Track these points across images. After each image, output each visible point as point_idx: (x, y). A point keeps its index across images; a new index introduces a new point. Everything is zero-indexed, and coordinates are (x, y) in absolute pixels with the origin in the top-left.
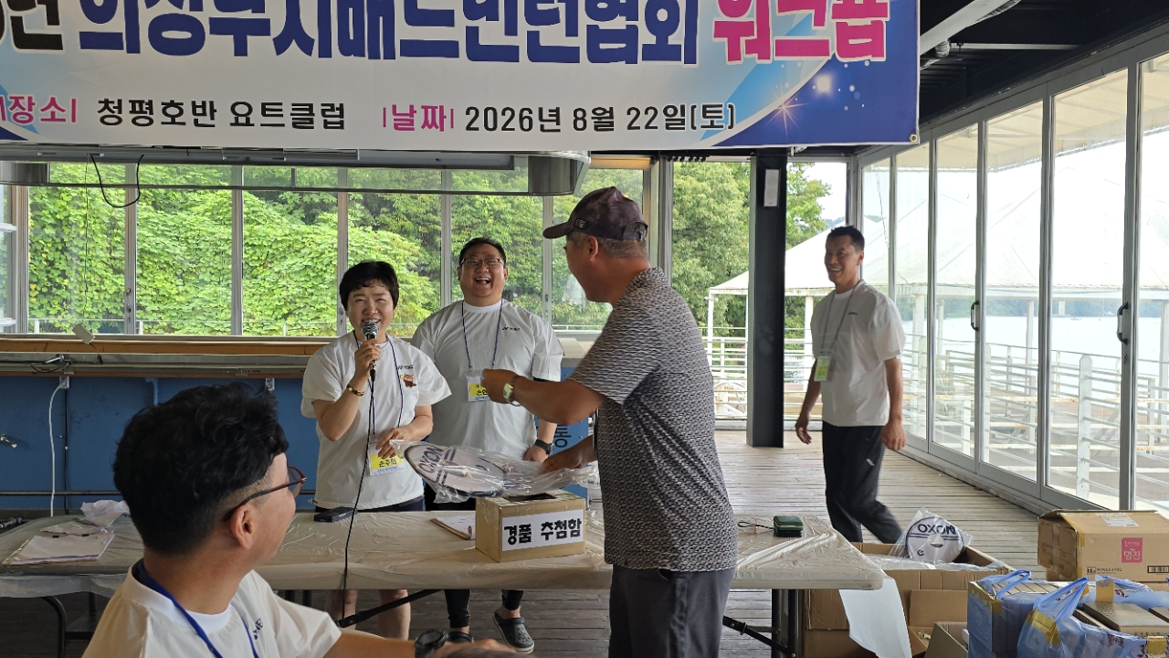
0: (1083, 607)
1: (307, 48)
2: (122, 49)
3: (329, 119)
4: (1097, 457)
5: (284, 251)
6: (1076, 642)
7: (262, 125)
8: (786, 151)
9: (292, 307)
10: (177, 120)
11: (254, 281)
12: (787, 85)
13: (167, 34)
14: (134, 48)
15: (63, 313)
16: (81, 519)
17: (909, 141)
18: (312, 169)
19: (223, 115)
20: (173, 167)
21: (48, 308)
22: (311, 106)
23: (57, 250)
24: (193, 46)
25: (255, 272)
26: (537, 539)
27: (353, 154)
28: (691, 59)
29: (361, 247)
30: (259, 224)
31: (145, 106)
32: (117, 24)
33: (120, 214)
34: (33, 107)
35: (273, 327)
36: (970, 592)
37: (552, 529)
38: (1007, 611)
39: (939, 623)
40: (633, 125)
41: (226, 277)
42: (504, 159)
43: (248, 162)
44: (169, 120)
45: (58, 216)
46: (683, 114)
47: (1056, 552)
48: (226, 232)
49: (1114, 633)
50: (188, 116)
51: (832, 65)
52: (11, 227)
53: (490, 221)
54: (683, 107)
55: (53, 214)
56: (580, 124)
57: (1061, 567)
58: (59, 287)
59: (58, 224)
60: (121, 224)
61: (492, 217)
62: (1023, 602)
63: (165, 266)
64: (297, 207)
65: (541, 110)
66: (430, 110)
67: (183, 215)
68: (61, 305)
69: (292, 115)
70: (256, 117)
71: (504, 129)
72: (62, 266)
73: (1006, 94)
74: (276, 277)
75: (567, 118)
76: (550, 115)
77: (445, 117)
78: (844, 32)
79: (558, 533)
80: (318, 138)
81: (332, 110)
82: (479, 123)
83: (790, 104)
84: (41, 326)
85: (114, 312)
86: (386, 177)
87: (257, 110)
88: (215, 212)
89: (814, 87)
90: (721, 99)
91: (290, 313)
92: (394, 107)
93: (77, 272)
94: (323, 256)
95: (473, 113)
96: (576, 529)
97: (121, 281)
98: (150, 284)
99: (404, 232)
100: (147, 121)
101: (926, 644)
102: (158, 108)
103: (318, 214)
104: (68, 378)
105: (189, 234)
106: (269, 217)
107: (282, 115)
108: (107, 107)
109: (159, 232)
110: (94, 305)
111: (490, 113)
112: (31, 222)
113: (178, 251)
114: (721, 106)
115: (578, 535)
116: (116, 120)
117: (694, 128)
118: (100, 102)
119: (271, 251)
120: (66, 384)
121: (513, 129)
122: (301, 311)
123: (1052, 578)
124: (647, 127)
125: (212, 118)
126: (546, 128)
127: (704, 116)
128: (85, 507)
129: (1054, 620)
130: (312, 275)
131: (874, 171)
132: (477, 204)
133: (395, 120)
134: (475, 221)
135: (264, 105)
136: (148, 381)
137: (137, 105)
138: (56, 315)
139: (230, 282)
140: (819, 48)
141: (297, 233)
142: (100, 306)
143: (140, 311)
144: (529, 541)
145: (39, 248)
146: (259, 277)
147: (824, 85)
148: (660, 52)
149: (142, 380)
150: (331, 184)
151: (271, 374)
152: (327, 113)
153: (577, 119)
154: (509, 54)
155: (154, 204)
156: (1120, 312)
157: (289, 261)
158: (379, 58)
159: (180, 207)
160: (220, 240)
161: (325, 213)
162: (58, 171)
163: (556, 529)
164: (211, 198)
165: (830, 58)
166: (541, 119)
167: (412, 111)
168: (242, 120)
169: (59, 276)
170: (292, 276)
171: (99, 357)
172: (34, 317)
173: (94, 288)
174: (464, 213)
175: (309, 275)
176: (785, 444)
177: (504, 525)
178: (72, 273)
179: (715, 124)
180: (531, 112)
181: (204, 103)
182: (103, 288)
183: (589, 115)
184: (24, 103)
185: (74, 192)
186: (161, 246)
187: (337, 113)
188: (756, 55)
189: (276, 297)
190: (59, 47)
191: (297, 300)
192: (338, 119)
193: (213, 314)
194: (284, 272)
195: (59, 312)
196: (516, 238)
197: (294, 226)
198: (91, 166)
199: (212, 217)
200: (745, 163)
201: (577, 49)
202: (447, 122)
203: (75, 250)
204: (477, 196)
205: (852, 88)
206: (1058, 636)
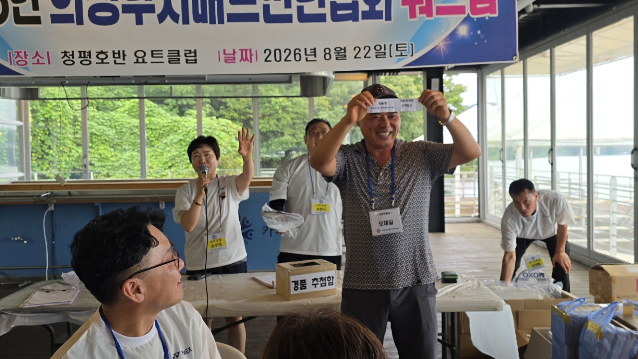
0: (616, 318)
1: (175, 18)
2: (74, 22)
3: (189, 58)
4: (620, 234)
5: (168, 132)
6: (612, 337)
7: (152, 62)
8: (443, 68)
9: (173, 162)
10: (105, 61)
11: (152, 148)
12: (443, 31)
13: (98, 14)
14: (80, 22)
15: (50, 169)
16: (62, 281)
17: (513, 60)
18: (182, 87)
19: (130, 58)
20: (107, 88)
21: (42, 166)
22: (178, 51)
23: (46, 134)
24: (113, 20)
25: (153, 143)
26: (310, 288)
27: (203, 77)
28: (388, 18)
29: (210, 128)
30: (154, 117)
31: (86, 54)
32: (71, 9)
33: (79, 114)
34: (27, 57)
35: (163, 173)
36: (552, 311)
37: (318, 281)
38: (573, 321)
39: (535, 328)
40: (357, 56)
41: (137, 146)
42: (286, 78)
43: (147, 83)
44: (100, 61)
45: (46, 116)
46: (385, 49)
47: (599, 287)
48: (136, 122)
49: (634, 332)
50: (110, 59)
51: (467, 19)
52: (20, 123)
53: (280, 111)
54: (385, 45)
55: (43, 115)
56: (328, 57)
57: (602, 295)
58: (48, 154)
59: (46, 120)
60: (80, 119)
61: (281, 110)
62: (583, 316)
63: (104, 141)
64: (174, 107)
65: (306, 49)
66: (244, 52)
67: (112, 113)
68: (49, 164)
69: (168, 56)
70: (148, 58)
71: (285, 60)
72: (48, 143)
73: (565, 33)
74: (164, 146)
75: (320, 53)
76: (311, 52)
77: (253, 55)
79: (321, 284)
80: (183, 69)
81: (190, 53)
82: (272, 57)
83: (445, 42)
84: (38, 176)
85: (78, 167)
86: (222, 89)
87: (149, 54)
88: (130, 111)
89: (458, 32)
90: (406, 40)
91: (173, 165)
92: (224, 50)
93: (57, 146)
94: (190, 134)
95: (268, 52)
96: (331, 281)
97: (80, 150)
98: (97, 152)
99: (233, 119)
100: (88, 62)
101: (528, 340)
102: (94, 55)
103: (185, 111)
104: (53, 205)
105: (116, 124)
106: (159, 113)
107: (162, 57)
108: (65, 55)
109: (100, 123)
110: (67, 163)
111: (278, 52)
112: (30, 120)
113: (111, 133)
114: (406, 44)
115: (333, 284)
116: (71, 63)
117: (391, 56)
118: (62, 52)
119: (161, 132)
120: (52, 208)
121: (290, 61)
122: (178, 164)
123: (598, 301)
124: (365, 57)
125: (124, 59)
126: (308, 59)
127: (397, 50)
128: (63, 275)
129: (600, 326)
130: (184, 144)
131: (492, 78)
132: (273, 103)
133: (225, 57)
134: (272, 112)
135: (152, 51)
136: (96, 205)
137: (82, 54)
138: (46, 170)
139: (139, 149)
140: (460, 10)
141: (175, 121)
142: (70, 164)
143: (92, 167)
144: (305, 288)
145: (36, 133)
146: (155, 146)
147: (463, 31)
148: (371, 14)
149: (92, 204)
150: (192, 94)
151: (162, 199)
152: (188, 55)
153: (326, 54)
154: (287, 19)
155: (98, 108)
156: (632, 153)
157: (171, 137)
158: (215, 23)
159: (111, 109)
160: (134, 126)
161: (190, 110)
162: (44, 92)
163: (320, 281)
164: (128, 104)
165: (466, 15)
166: (306, 54)
167: (234, 53)
168: (140, 60)
169: (47, 149)
170: (173, 145)
171: (69, 193)
172: (35, 171)
173: (66, 155)
174: (266, 108)
175: (182, 145)
176: (446, 230)
177: (291, 280)
178: (54, 147)
179: (403, 54)
180: (300, 50)
181: (119, 51)
182: (71, 154)
183: (333, 51)
184: (22, 55)
185: (54, 103)
186: (101, 131)
187: (193, 54)
188: (425, 15)
189: (164, 157)
190: (39, 22)
191: (176, 158)
192: (194, 58)
193: (131, 167)
194: (169, 143)
195: (48, 168)
196: (295, 121)
197: (174, 118)
198: (62, 88)
199: (129, 114)
200: (420, 75)
201: (325, 15)
202: (254, 58)
203: (55, 134)
204: (273, 99)
205: (479, 32)
206: (603, 335)
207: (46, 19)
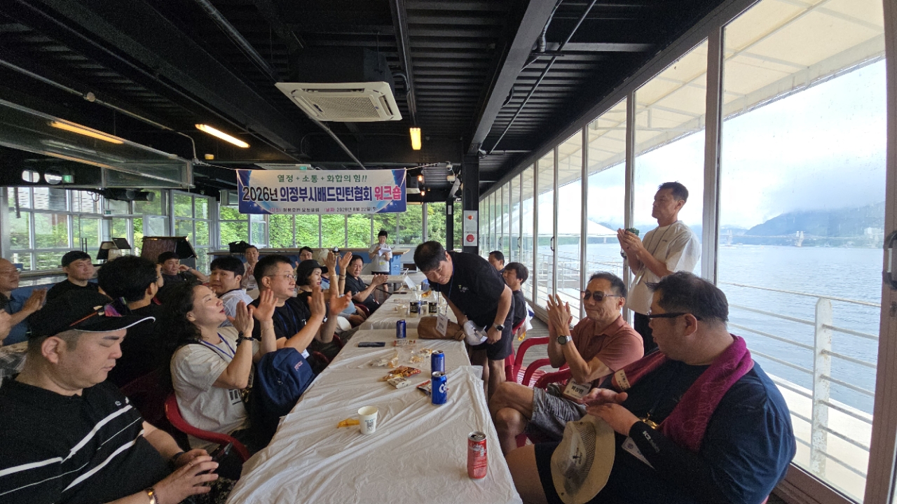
1: (313, 200)
14: (288, 201)
19: (301, 210)
24: (297, 200)
28: (371, 200)
32: (286, 197)
51: (393, 200)
78: (394, 196)
102: (292, 209)
135: (307, 209)
140: (391, 198)
147: (391, 204)
153: (353, 210)
154: (343, 200)
181: (298, 208)
190: (277, 201)
201: (353, 199)
205: (395, 204)
207: (279, 200)
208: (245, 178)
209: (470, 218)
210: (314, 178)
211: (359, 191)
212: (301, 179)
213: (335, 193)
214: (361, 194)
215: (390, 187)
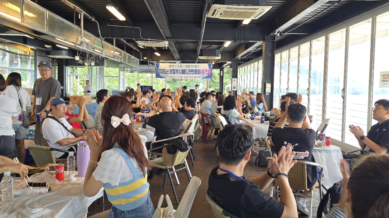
1: (181, 74)
19: (176, 77)
24: (175, 73)
28: (200, 74)
32: (171, 73)
102: (173, 77)
140: (207, 73)
147: (207, 75)
154: (191, 74)
190: (168, 74)
208: (158, 66)
209: (234, 81)
210: (181, 66)
211: (196, 70)
212: (176, 67)
213: (188, 71)
214: (197, 72)
215: (207, 70)
